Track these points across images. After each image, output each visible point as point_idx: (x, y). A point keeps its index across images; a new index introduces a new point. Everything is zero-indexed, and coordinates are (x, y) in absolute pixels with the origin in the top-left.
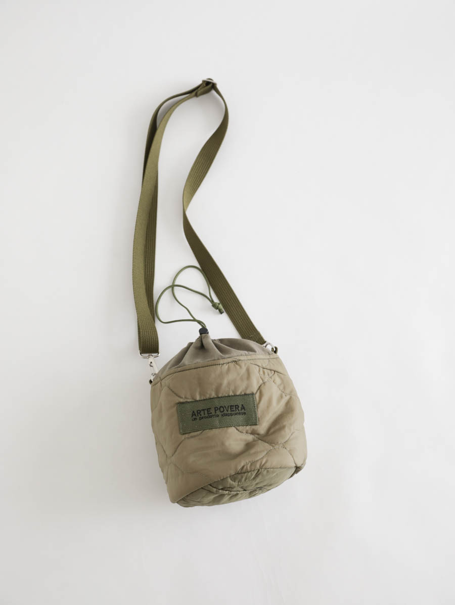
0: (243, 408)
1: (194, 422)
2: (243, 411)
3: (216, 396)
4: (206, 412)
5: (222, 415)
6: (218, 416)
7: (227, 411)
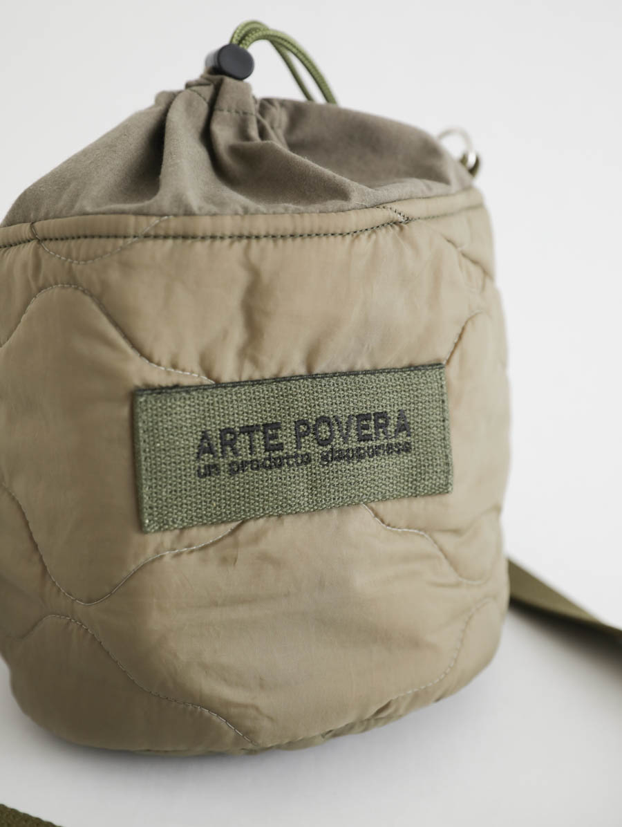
0: (403, 427)
1: (208, 482)
2: (402, 438)
3: (302, 371)
4: (258, 436)
5: (324, 458)
6: (307, 459)
7: (345, 441)
